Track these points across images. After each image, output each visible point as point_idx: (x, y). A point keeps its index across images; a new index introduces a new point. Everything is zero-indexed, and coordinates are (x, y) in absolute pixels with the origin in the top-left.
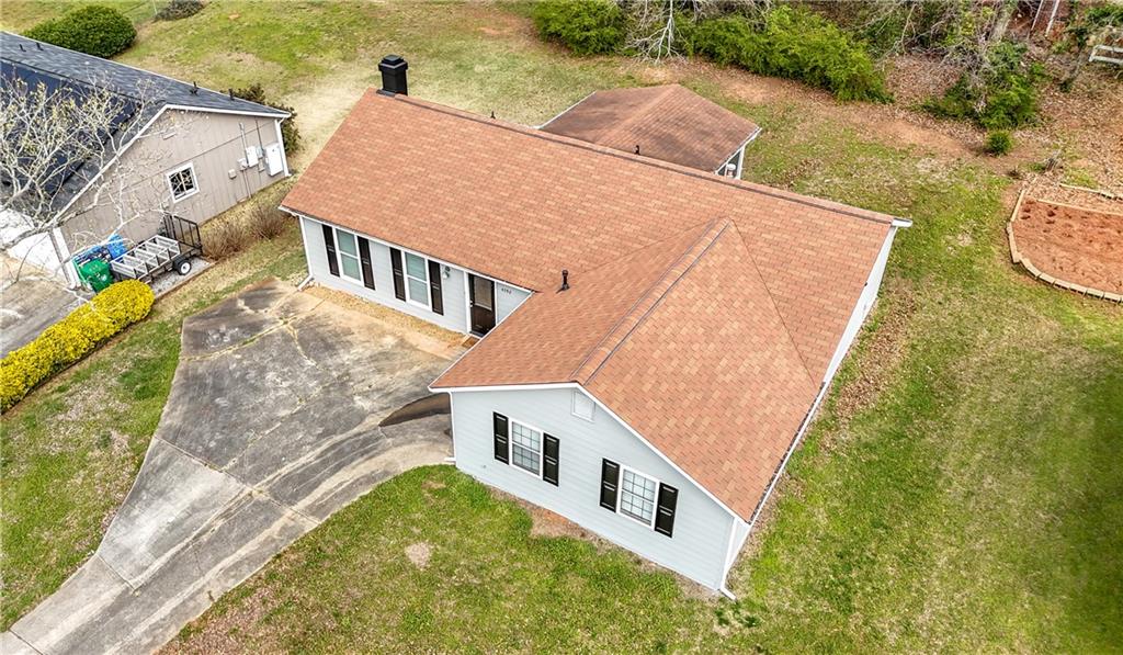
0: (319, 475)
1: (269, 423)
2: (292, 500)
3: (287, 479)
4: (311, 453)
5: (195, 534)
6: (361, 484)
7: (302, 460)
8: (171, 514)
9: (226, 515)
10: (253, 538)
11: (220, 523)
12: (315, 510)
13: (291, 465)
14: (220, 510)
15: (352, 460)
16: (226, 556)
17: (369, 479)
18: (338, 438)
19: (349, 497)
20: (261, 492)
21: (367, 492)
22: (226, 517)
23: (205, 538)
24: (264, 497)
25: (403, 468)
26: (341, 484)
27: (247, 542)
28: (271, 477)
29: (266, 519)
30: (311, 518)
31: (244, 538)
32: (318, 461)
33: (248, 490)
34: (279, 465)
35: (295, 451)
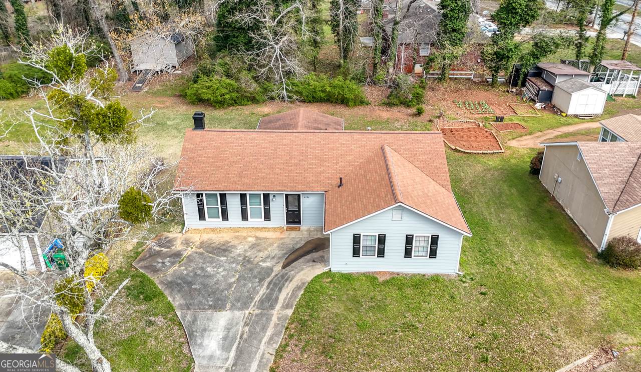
0: (274, 295)
1: (230, 285)
2: (272, 307)
3: (262, 301)
4: (262, 289)
5: (239, 336)
6: (296, 291)
7: (261, 293)
8: (218, 335)
9: (246, 324)
10: (268, 327)
11: (247, 329)
12: (287, 306)
13: (257, 297)
14: (242, 324)
15: (284, 285)
16: (262, 338)
17: (298, 288)
18: (269, 279)
19: (296, 297)
20: (254, 310)
21: (302, 292)
22: (247, 325)
23: (245, 336)
24: (257, 312)
25: (309, 279)
26: (288, 294)
27: (267, 329)
28: (253, 304)
29: (267, 318)
30: (287, 310)
31: (264, 329)
32: (269, 290)
33: (247, 312)
34: (252, 299)
35: (255, 291)
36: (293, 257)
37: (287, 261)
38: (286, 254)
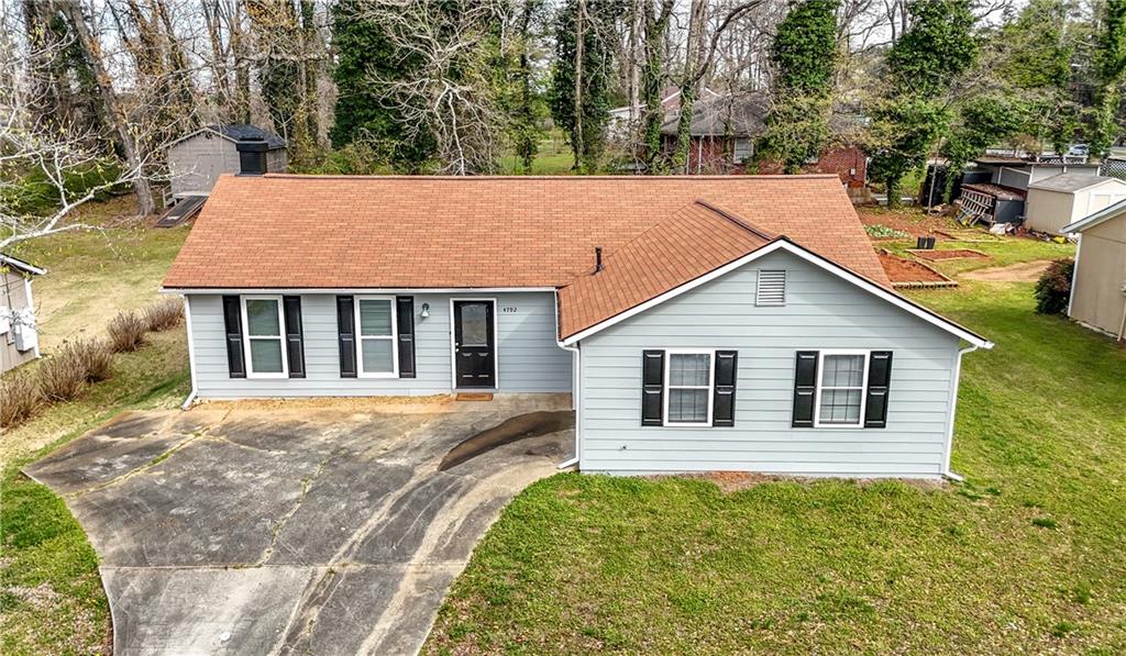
0: (412, 526)
1: (283, 507)
2: (403, 556)
3: (371, 543)
4: (377, 515)
5: (284, 635)
6: (479, 516)
7: (373, 522)
8: (219, 631)
9: (314, 600)
10: (384, 608)
11: (314, 613)
12: (447, 552)
13: (359, 531)
14: (299, 602)
15: (442, 504)
16: (362, 639)
17: (485, 510)
18: (399, 493)
19: (476, 531)
20: (344, 565)
21: (496, 519)
22: (318, 603)
23: (306, 634)
24: (354, 567)
25: (517, 489)
26: (452, 524)
27: (380, 614)
28: (344, 548)
29: (384, 585)
30: (447, 562)
31: (371, 612)
32: (396, 516)
33: (322, 569)
34: (344, 537)
35: (355, 518)
36: (470, 447)
37: (455, 454)
38: (453, 441)
